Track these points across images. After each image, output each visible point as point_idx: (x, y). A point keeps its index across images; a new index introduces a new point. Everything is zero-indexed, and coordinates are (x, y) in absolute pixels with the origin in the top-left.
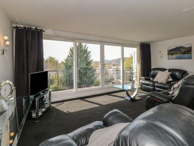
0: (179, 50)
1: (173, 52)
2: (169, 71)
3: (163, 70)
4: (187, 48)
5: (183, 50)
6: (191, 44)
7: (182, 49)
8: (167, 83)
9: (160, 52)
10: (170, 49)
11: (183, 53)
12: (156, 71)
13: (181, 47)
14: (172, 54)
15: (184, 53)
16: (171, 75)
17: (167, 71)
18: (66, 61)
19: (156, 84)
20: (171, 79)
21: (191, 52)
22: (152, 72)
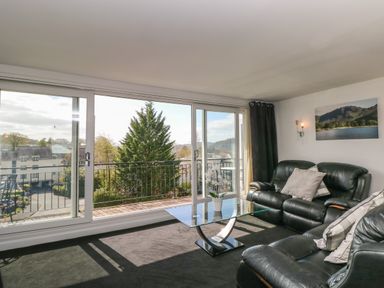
0: (344, 116)
1: (328, 121)
2: (320, 170)
3: (305, 165)
4: (364, 110)
5: (355, 116)
6: (376, 99)
7: (351, 114)
8: (314, 200)
9: (297, 122)
10: (320, 115)
11: (353, 124)
12: (287, 169)
13: (348, 109)
14: (326, 127)
15: (359, 123)
16: (325, 179)
17: (315, 169)
18: (128, 144)
19: (286, 203)
20: (324, 191)
21: (376, 119)
22: (279, 171)
